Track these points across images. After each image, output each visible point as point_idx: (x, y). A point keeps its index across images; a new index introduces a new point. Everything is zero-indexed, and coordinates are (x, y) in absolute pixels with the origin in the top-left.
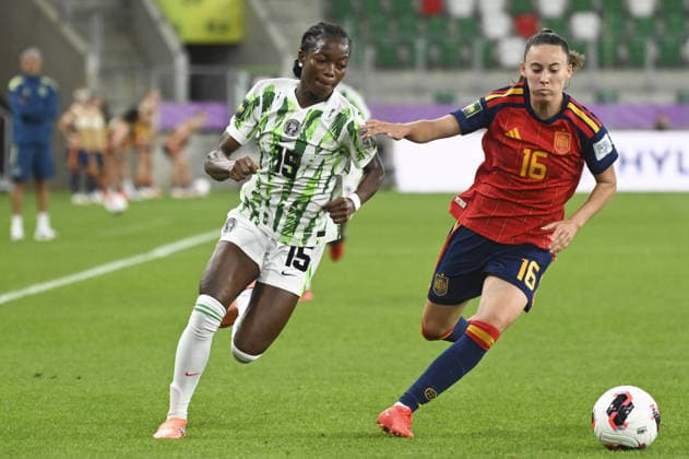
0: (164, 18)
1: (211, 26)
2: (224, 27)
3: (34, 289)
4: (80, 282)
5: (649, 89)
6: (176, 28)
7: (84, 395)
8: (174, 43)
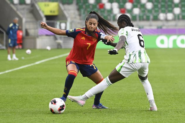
0: (40, 9)
1: (51, 12)
2: (54, 12)
3: (7, 72)
4: (18, 70)
5: (151, 25)
6: (43, 12)
7: (14, 95)
8: (43, 15)
